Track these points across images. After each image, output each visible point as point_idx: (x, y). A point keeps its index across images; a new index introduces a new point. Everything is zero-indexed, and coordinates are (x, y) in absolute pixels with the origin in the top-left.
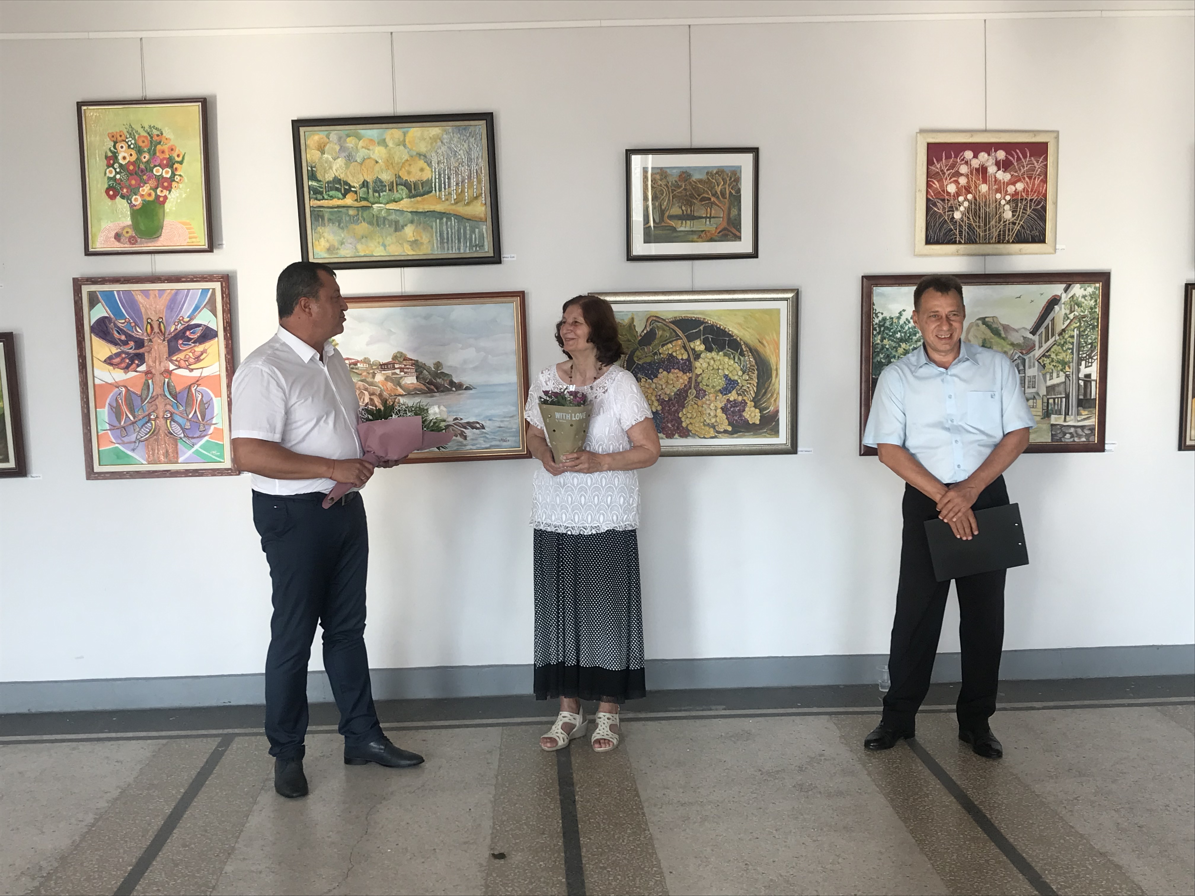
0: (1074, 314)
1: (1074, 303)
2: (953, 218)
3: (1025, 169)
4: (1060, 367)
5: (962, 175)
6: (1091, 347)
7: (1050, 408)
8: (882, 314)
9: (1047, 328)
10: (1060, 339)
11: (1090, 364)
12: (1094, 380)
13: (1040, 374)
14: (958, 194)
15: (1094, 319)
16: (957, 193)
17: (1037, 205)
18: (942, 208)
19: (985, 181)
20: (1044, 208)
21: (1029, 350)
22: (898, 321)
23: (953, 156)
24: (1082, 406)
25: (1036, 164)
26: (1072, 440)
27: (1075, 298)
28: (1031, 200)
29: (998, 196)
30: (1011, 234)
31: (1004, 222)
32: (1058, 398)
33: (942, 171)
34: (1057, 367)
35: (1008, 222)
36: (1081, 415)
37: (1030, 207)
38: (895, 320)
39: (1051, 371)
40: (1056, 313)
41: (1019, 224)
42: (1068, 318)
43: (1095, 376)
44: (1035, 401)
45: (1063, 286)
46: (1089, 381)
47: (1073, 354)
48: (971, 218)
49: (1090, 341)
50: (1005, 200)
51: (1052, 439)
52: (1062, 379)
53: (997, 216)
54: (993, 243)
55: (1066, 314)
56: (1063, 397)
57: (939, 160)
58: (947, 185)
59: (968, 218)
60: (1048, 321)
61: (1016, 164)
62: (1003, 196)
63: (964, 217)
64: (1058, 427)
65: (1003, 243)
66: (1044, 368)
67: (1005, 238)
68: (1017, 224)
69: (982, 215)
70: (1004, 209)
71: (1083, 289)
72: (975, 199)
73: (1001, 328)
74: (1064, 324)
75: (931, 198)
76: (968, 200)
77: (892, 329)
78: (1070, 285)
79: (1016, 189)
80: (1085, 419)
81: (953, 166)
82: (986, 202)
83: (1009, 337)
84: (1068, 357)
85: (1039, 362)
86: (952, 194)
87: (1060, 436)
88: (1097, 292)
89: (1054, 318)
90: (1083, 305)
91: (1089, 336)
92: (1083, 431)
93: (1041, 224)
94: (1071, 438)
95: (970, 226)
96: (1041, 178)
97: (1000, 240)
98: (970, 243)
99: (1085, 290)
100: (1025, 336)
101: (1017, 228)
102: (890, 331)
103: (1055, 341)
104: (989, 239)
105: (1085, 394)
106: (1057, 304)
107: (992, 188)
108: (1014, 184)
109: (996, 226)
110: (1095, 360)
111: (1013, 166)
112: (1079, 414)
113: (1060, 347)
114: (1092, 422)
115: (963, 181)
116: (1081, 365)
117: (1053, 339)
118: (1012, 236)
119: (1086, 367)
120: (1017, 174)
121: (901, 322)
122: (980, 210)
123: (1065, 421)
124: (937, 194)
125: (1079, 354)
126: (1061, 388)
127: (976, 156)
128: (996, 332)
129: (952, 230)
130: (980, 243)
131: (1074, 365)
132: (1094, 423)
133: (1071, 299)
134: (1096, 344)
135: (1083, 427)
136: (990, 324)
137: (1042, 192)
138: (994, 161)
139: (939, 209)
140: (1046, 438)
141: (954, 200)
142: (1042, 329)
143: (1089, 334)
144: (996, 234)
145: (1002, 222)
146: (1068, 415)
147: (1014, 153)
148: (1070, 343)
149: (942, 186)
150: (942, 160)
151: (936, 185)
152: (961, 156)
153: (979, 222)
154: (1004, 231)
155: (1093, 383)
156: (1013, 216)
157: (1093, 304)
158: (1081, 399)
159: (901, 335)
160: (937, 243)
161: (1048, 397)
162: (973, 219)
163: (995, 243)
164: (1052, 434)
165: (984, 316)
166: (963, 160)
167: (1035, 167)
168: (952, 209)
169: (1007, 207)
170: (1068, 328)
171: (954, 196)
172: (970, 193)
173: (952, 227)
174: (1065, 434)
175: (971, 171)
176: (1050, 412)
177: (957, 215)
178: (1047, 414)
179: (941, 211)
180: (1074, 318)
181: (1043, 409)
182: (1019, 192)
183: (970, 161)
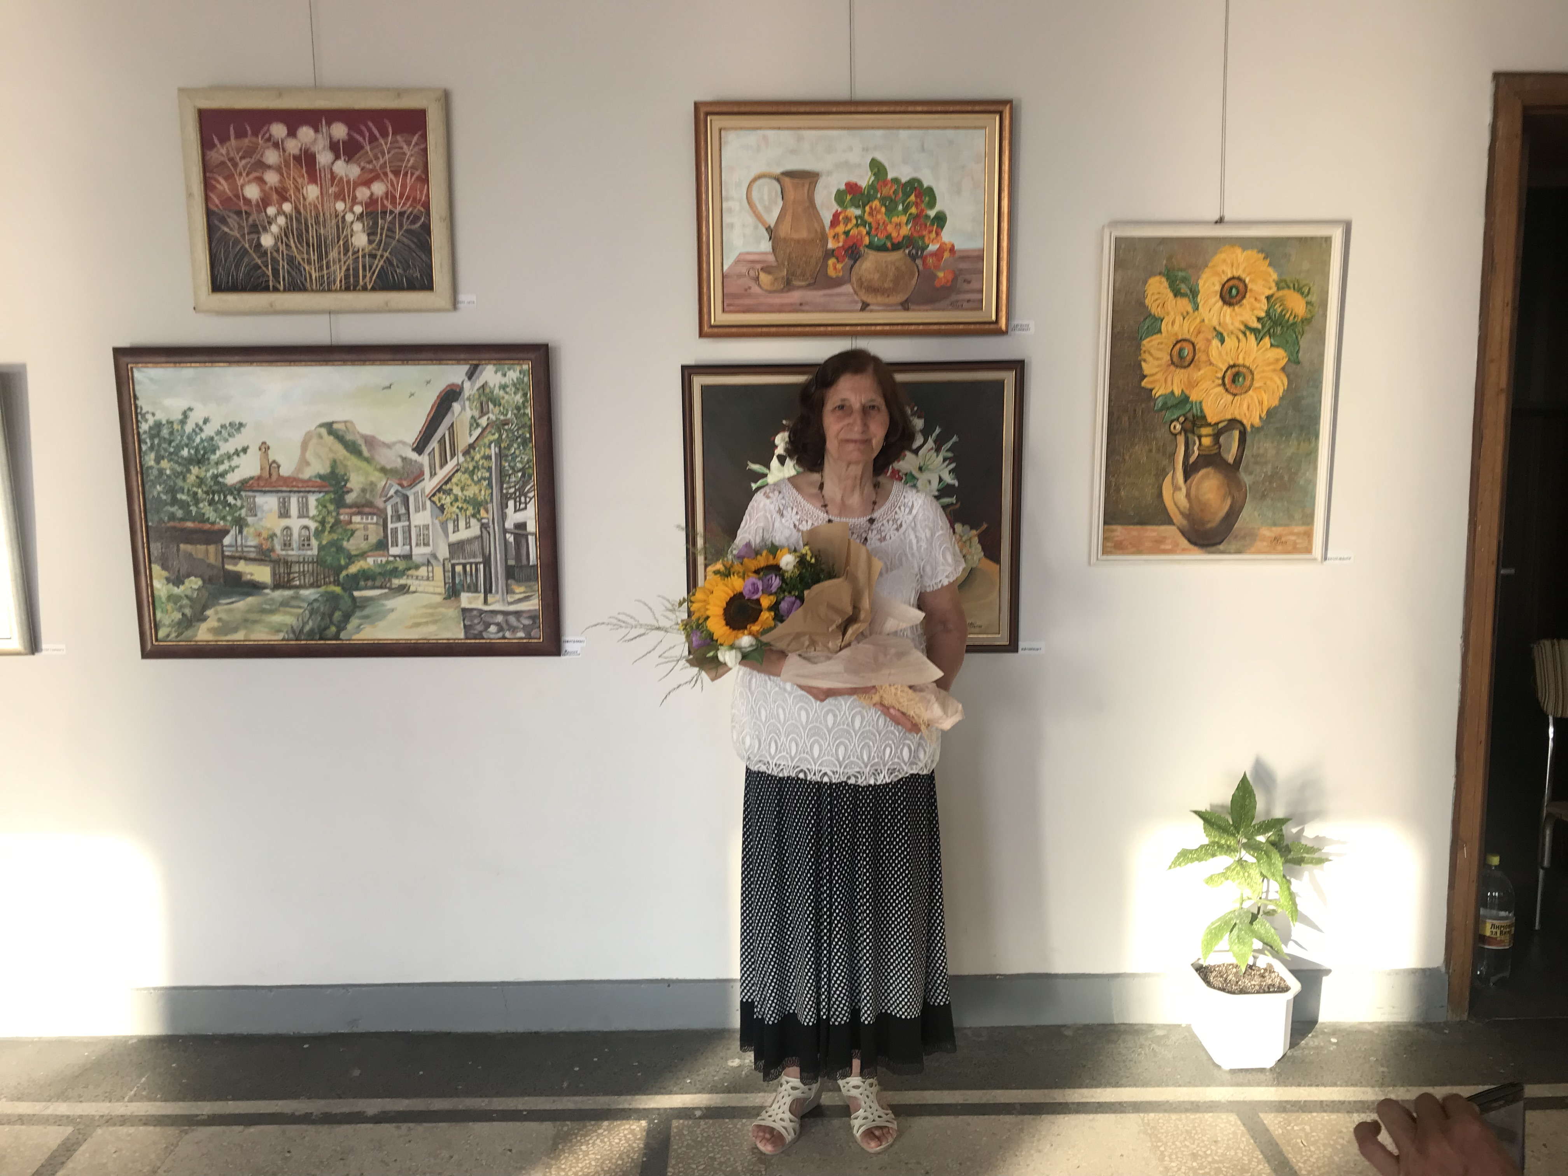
0: (488, 419)
1: (486, 398)
2: (259, 245)
3: (387, 156)
4: (470, 511)
5: (269, 167)
6: (523, 475)
7: (457, 581)
8: (153, 415)
9: (442, 441)
10: (466, 460)
11: (522, 506)
12: (532, 534)
13: (437, 522)
14: (265, 202)
15: (524, 426)
16: (263, 200)
17: (413, 222)
18: (237, 226)
19: (313, 178)
20: (426, 228)
21: (414, 480)
22: (182, 427)
23: (249, 132)
24: (514, 578)
25: (405, 147)
26: (500, 635)
27: (487, 390)
28: (402, 214)
29: (340, 206)
30: (368, 275)
31: (354, 253)
32: (471, 564)
33: (231, 159)
34: (466, 510)
35: (360, 253)
36: (513, 593)
37: (401, 226)
38: (176, 426)
39: (454, 516)
40: (456, 414)
41: (382, 256)
42: (478, 425)
43: (532, 527)
44: (430, 568)
45: (464, 368)
46: (523, 535)
47: (492, 488)
48: (293, 245)
49: (519, 466)
50: (353, 213)
51: (466, 633)
52: (475, 530)
53: (341, 242)
54: (336, 291)
55: (473, 417)
56: (480, 563)
57: (224, 139)
58: (242, 186)
59: (287, 245)
60: (443, 429)
61: (368, 148)
62: (348, 206)
63: (280, 243)
64: (475, 613)
65: (355, 290)
66: (443, 513)
67: (359, 281)
68: (378, 257)
69: (313, 240)
70: (352, 230)
71: (499, 374)
72: (298, 212)
73: (360, 441)
74: (471, 435)
75: (216, 209)
76: (284, 213)
77: (173, 441)
78: (476, 367)
79: (372, 194)
80: (520, 600)
81: (249, 153)
82: (317, 217)
83: (377, 457)
84: (483, 492)
85: (434, 502)
86: (254, 202)
87: (479, 628)
88: (526, 379)
89: (452, 424)
90: (503, 402)
91: (517, 457)
92: (518, 620)
93: (423, 256)
94: (498, 632)
95: (291, 260)
96: (417, 173)
97: (351, 285)
98: (294, 290)
99: (504, 375)
100: (404, 455)
101: (379, 263)
102: (170, 444)
103: (458, 464)
104: (329, 284)
105: (518, 557)
106: (456, 400)
107: (327, 191)
108: (367, 183)
109: (340, 261)
110: (531, 499)
111: (362, 152)
112: (509, 591)
113: (467, 476)
114: (533, 605)
115: (272, 178)
116: (507, 507)
117: (455, 460)
118: (371, 278)
119: (515, 511)
120: (370, 166)
121: (189, 428)
122: (307, 231)
123: (486, 602)
124: (226, 201)
125: (501, 489)
126: (476, 546)
127: (292, 133)
128: (353, 448)
129: (260, 267)
130: (312, 290)
131: (494, 507)
132: (537, 607)
133: (481, 390)
134: (531, 471)
135: (518, 614)
136: (340, 433)
137: (420, 200)
138: (327, 143)
139: (231, 229)
140: (456, 633)
141: (259, 211)
142: (434, 444)
143: (517, 452)
144: (340, 275)
145: (350, 253)
146: (491, 592)
147: (363, 128)
148: (483, 467)
149: (234, 187)
150: (230, 140)
151: (223, 185)
152: (264, 135)
153: (308, 253)
154: (356, 270)
155: (531, 540)
156: (370, 242)
157: (521, 401)
158: (511, 566)
159: (189, 451)
160: (234, 288)
161: (453, 562)
162: (296, 247)
163: (341, 290)
164: (465, 626)
165: (328, 419)
166: (269, 140)
167: (405, 154)
168: (256, 230)
169: (358, 227)
170: (481, 443)
171: (258, 205)
172: (285, 199)
173: (259, 262)
174: (487, 625)
175: (285, 161)
176: (458, 587)
177: (267, 241)
178: (453, 592)
179: (236, 233)
180: (488, 425)
181: (445, 584)
182: (377, 199)
183: (282, 142)
